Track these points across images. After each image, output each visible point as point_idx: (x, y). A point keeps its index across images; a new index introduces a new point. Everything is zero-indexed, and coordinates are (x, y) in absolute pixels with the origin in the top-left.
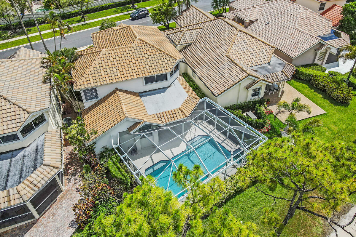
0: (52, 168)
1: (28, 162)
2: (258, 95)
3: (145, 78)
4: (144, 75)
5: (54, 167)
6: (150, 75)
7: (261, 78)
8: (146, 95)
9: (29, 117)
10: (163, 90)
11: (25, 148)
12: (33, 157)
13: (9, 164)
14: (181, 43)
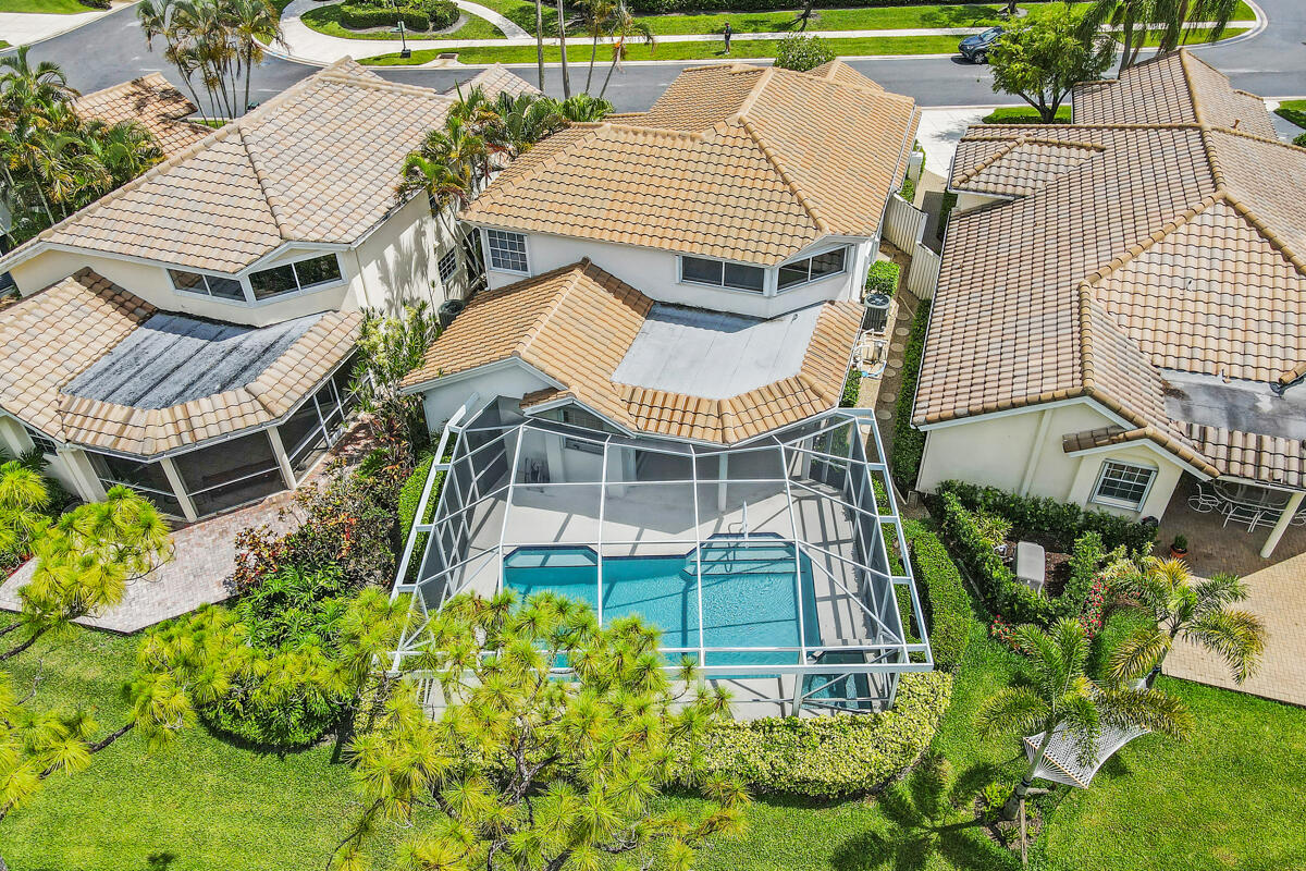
0: (259, 407)
2: (1137, 497)
3: (686, 259)
4: (686, 248)
5: (265, 407)
6: (706, 253)
7: (1149, 430)
9: (277, 250)
10: (737, 321)
11: (256, 328)
12: (249, 358)
14: (972, 185)
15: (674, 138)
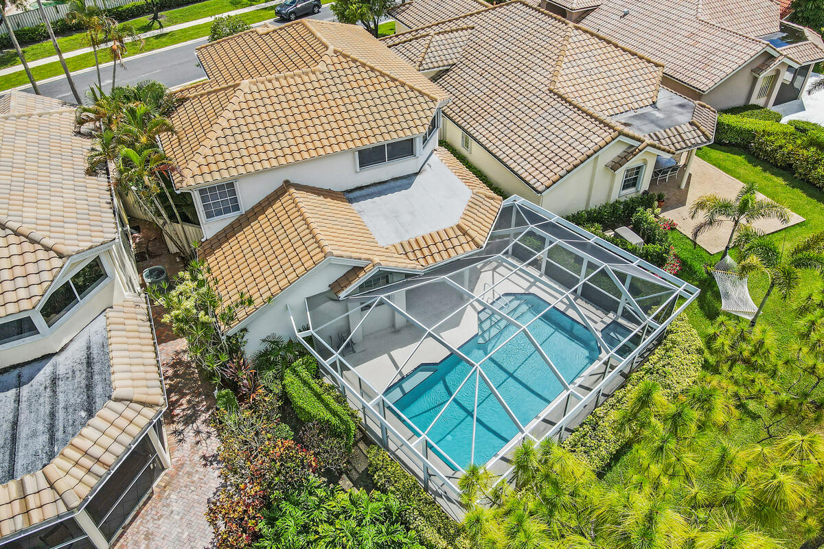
0: (138, 407)
1: (70, 394)
2: (635, 185)
3: (361, 152)
5: (144, 404)
7: (646, 141)
8: (365, 197)
9: (63, 269)
12: (81, 378)
13: (12, 405)
14: (425, 66)
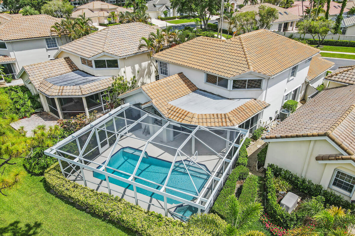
2: (350, 191)
3: (207, 74)
4: (207, 70)
5: (81, 91)
7: (353, 157)
10: (219, 98)
11: (95, 76)
14: (333, 78)
15: (218, 41)
